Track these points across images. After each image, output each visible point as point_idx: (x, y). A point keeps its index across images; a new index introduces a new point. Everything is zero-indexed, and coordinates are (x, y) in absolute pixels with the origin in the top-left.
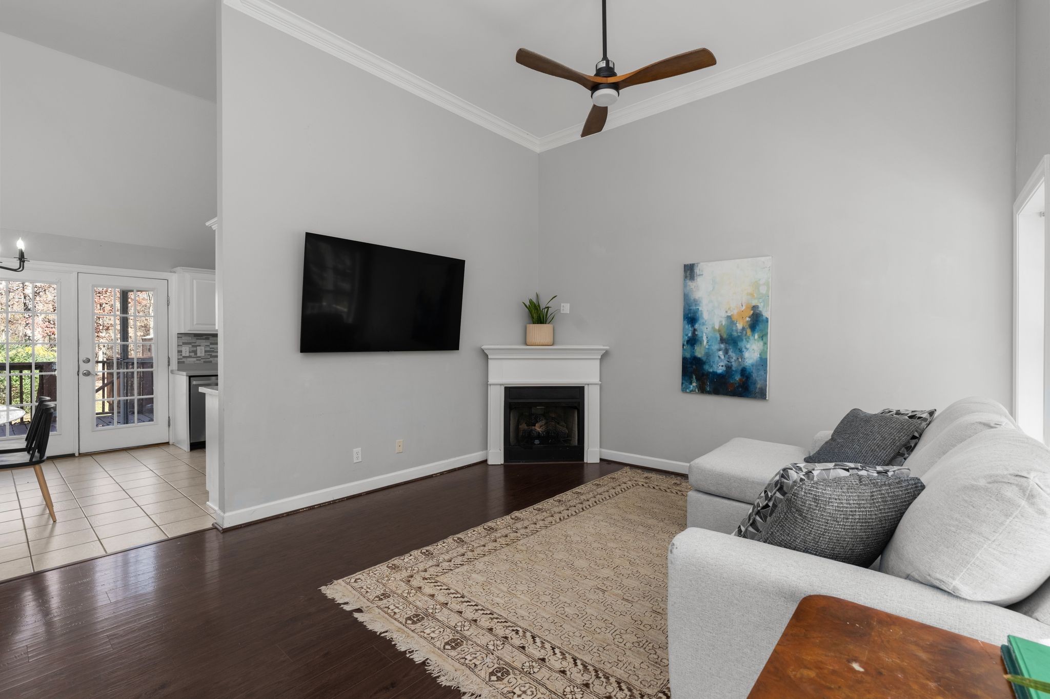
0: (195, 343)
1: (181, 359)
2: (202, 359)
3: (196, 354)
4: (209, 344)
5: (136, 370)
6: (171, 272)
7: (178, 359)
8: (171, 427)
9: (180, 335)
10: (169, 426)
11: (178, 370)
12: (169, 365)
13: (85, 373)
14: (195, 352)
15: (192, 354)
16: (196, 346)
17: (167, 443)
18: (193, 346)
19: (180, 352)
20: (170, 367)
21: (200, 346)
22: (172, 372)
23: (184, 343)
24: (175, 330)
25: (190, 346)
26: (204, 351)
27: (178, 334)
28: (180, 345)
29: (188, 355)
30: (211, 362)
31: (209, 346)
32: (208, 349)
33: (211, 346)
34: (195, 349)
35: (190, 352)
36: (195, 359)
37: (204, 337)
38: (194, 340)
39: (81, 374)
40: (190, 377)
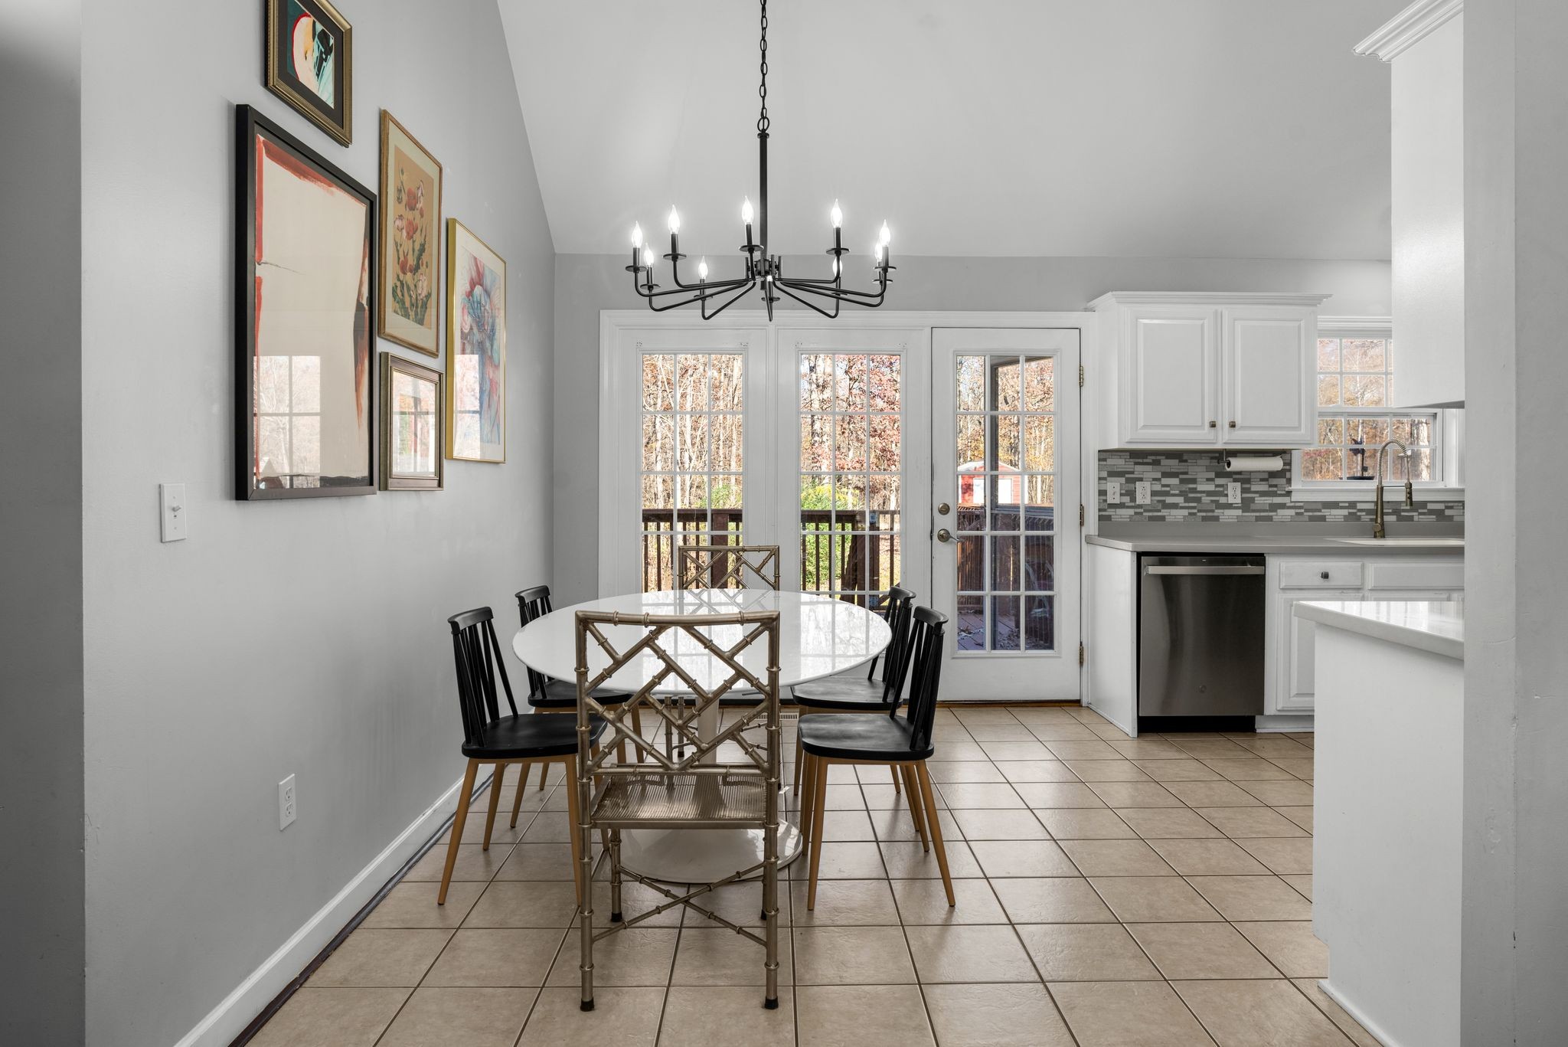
0: (1133, 473)
1: (1105, 510)
2: (1145, 511)
3: (1133, 499)
4: (1159, 475)
5: (1022, 532)
6: (1086, 310)
7: (1100, 510)
8: (1085, 664)
9: (1104, 455)
10: (1081, 663)
11: (1099, 536)
12: (1082, 524)
13: (942, 536)
14: (1132, 494)
15: (1127, 499)
16: (1134, 481)
17: (1077, 703)
18: (1128, 481)
19: (1102, 493)
20: (1083, 528)
21: (1141, 480)
22: (1089, 540)
23: (1113, 474)
24: (1093, 446)
25: (1123, 480)
26: (1149, 493)
27: (1099, 451)
28: (1105, 479)
29: (1117, 501)
30: (1163, 518)
31: (1159, 480)
32: (1158, 487)
33: (1165, 481)
34: (1131, 486)
35: (1121, 495)
36: (1131, 512)
37: (1150, 459)
38: (1130, 466)
39: (935, 537)
40: (1140, 555)
